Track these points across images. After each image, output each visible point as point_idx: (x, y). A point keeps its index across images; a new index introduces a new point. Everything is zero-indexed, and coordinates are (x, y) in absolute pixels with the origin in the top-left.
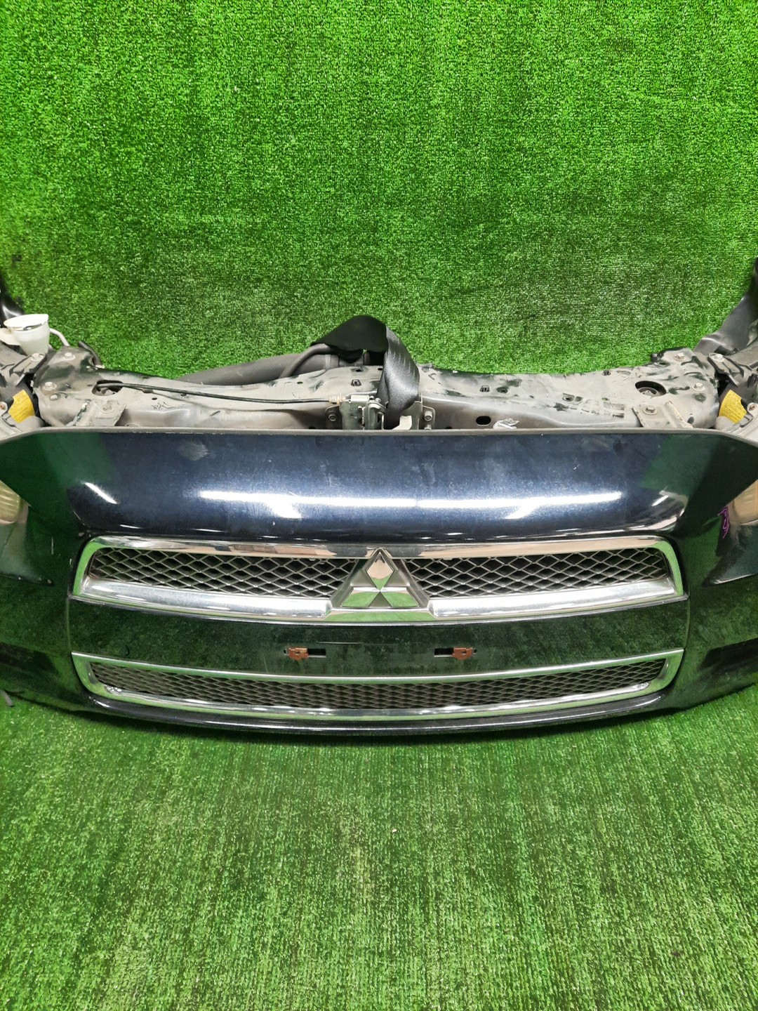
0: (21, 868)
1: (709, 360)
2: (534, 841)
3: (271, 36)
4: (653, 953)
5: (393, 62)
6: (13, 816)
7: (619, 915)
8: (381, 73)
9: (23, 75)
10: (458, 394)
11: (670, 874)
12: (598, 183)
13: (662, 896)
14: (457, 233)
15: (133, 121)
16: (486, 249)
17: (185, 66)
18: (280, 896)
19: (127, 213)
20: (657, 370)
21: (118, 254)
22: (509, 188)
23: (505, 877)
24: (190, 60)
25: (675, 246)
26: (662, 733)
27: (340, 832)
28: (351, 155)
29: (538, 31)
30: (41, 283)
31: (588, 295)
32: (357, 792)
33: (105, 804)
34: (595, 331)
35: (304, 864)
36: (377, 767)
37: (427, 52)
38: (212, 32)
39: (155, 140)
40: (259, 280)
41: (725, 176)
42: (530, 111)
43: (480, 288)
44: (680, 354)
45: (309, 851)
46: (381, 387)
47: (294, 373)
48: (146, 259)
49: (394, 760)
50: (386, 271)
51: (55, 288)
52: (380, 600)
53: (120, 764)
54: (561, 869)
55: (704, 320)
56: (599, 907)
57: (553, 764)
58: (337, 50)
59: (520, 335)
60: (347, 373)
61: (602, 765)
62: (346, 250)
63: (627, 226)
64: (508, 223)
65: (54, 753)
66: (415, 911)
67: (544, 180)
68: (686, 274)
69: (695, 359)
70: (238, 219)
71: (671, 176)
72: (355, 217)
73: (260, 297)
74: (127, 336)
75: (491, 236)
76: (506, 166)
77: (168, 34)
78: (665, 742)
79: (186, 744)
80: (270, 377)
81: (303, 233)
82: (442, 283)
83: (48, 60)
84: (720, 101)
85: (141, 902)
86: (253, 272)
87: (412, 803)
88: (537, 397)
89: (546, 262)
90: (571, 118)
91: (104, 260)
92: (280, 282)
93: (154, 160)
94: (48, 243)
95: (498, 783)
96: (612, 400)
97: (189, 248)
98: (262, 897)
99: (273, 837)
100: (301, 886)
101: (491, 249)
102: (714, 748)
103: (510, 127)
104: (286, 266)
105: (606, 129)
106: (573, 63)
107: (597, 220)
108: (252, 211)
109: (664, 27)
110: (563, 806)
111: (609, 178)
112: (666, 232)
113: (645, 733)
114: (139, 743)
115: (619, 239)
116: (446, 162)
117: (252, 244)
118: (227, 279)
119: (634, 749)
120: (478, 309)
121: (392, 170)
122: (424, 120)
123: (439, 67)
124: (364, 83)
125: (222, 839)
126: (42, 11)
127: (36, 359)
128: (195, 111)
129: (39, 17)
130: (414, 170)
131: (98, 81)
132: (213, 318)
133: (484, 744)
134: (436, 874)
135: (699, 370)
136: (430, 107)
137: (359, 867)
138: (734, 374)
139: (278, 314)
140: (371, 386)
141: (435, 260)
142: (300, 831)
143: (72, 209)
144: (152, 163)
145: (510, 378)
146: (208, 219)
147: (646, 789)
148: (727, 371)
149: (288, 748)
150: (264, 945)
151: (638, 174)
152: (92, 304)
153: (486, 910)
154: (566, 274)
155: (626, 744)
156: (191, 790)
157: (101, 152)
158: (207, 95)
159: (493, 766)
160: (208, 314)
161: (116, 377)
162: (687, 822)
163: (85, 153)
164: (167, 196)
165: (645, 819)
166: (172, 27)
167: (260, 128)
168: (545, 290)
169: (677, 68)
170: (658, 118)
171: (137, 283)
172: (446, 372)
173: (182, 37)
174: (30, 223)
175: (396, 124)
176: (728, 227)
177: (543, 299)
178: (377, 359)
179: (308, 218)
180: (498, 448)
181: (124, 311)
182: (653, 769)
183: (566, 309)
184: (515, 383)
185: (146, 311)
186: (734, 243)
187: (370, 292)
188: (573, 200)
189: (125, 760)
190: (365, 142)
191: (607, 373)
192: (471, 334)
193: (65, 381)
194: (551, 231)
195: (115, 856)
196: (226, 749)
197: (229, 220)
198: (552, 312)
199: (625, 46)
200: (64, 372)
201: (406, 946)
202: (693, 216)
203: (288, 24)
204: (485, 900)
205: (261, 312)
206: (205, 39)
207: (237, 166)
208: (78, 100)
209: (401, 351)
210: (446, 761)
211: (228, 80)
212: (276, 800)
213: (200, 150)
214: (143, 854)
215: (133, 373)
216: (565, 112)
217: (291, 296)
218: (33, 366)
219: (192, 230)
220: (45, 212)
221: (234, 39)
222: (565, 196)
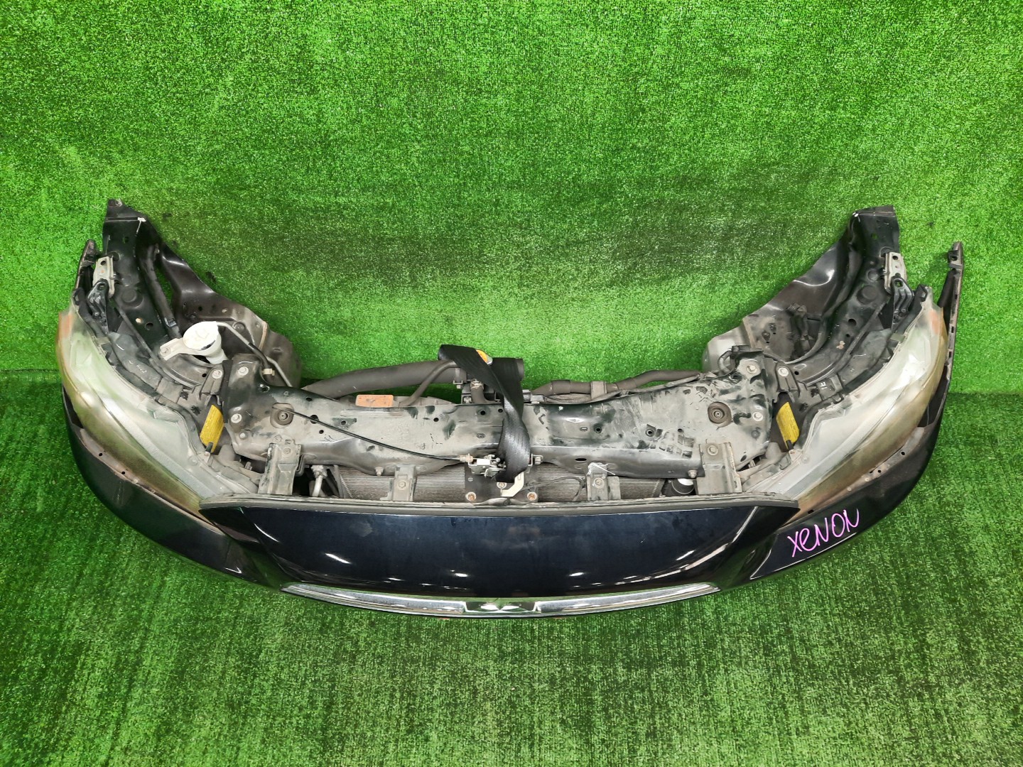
0: (268, 717)
2: (607, 697)
5: (511, 89)
6: (255, 676)
7: (655, 754)
10: (562, 443)
11: (694, 724)
13: (685, 740)
18: (439, 739)
20: (730, 387)
23: (585, 725)
27: (476, 690)
32: (488, 657)
33: (315, 665)
35: (453, 714)
43: (593, 240)
45: (456, 704)
53: (321, 631)
54: (622, 719)
56: (644, 747)
61: (661, 634)
66: (525, 750)
75: (604, 206)
77: (290, 70)
84: (831, 110)
85: (350, 743)
87: (526, 666)
88: (625, 434)
95: (586, 649)
96: (686, 432)
98: (427, 739)
99: (432, 693)
100: (452, 731)
102: (744, 618)
110: (629, 669)
125: (398, 695)
128: (322, 126)
134: (540, 723)
135: (763, 391)
137: (490, 717)
138: (792, 392)
140: (492, 438)
142: (449, 689)
143: (214, 188)
146: (342, 200)
147: (689, 655)
148: (787, 389)
151: (745, 162)
153: (570, 749)
156: (373, 654)
162: (712, 682)
172: (553, 408)
182: (697, 638)
191: (687, 391)
193: (246, 408)
200: (242, 396)
211: (352, 104)
218: (216, 387)
219: (328, 207)
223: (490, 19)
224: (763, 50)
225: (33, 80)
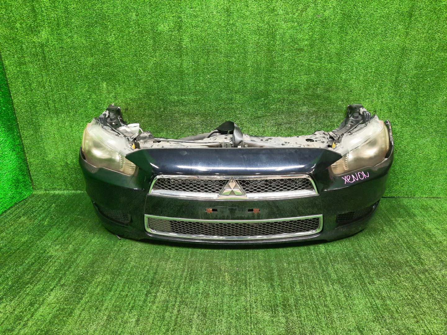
0: (128, 276)
1: (328, 134)
2: (280, 272)
3: (203, 50)
4: (312, 296)
5: (236, 56)
6: (124, 265)
7: (303, 288)
8: (233, 58)
9: (135, 60)
10: (254, 141)
11: (320, 280)
12: (297, 86)
13: (317, 284)
14: (256, 101)
15: (164, 72)
16: (265, 105)
17: (179, 58)
18: (203, 283)
19: (160, 96)
20: (312, 136)
21: (156, 108)
22: (270, 88)
23: (270, 279)
24: (181, 56)
25: (322, 103)
26: (322, 248)
27: (221, 269)
28: (224, 79)
29: (276, 47)
30: (133, 117)
31: (297, 118)
32: (226, 260)
33: (151, 262)
34: (300, 129)
35: (210, 276)
36: (232, 255)
37: (246, 52)
38: (187, 49)
39: (170, 77)
40: (197, 115)
41: (334, 83)
42: (275, 67)
43: (263, 116)
44: (320, 132)
45: (212, 273)
46: (233, 139)
47: (209, 137)
48: (164, 109)
49: (237, 253)
50: (235, 111)
51: (137, 118)
52: (232, 193)
53: (154, 253)
54: (287, 278)
55: (334, 126)
56: (298, 286)
57: (286, 254)
58: (221, 53)
59: (276, 130)
60: (224, 136)
61: (302, 255)
62: (223, 106)
63: (306, 98)
64: (271, 97)
65: (134, 250)
66: (243, 287)
67: (281, 86)
68: (326, 112)
69: (324, 133)
70: (192, 98)
71: (318, 84)
72: (226, 96)
73: (197, 120)
74: (157, 132)
75: (266, 101)
76: (269, 82)
77: (175, 50)
78: (323, 250)
79: (174, 249)
80: (202, 138)
81: (211, 101)
82: (252, 115)
83: (142, 57)
84: (330, 63)
85: (163, 283)
86: (195, 112)
87: (243, 263)
88: (276, 142)
89: (283, 108)
90: (287, 69)
91: (152, 110)
92: (203, 115)
93: (169, 82)
94: (136, 105)
95: (269, 259)
96: (298, 143)
97: (177, 106)
98: (199, 283)
99: (201, 270)
100: (210, 281)
101: (266, 105)
102: (338, 251)
103: (270, 72)
104: (205, 111)
105: (298, 71)
106: (287, 55)
107: (298, 96)
108: (196, 95)
109: (311, 45)
110: (289, 264)
111: (300, 85)
112: (319, 99)
113: (317, 247)
114: (160, 248)
115: (305, 102)
116: (252, 81)
117: (195, 104)
118: (188, 115)
119: (312, 251)
120: (263, 122)
121: (237, 84)
122: (245, 70)
123: (249, 57)
124: (229, 61)
125: (186, 270)
126: (142, 45)
127: (137, 135)
128: (181, 69)
129: (141, 46)
130: (242, 83)
131: (155, 62)
132: (183, 126)
133: (266, 250)
134: (249, 279)
135: (325, 136)
136: (247, 67)
137: (227, 277)
138: (335, 137)
139: (203, 124)
140: (230, 139)
141: (249, 108)
142: (209, 269)
143: (144, 95)
144: (169, 83)
145: (269, 138)
146: (183, 98)
147: (315, 260)
148: (333, 136)
149: (205, 250)
150: (199, 293)
151: (308, 83)
152: (147, 122)
153: (264, 287)
154: (290, 112)
155: (310, 250)
156: (176, 259)
157: (154, 80)
158: (185, 65)
159: (268, 255)
160: (182, 125)
161: (159, 139)
162: (327, 268)
163: (150, 80)
164: (172, 92)
165: (314, 268)
166: (176, 48)
167: (199, 73)
168: (283, 117)
169: (317, 55)
170: (313, 68)
171: (161, 116)
172: (251, 136)
173: (179, 51)
174: (132, 100)
175: (238, 71)
176: (338, 98)
177: (283, 119)
178: (232, 133)
179: (212, 97)
180: (264, 152)
181: (156, 124)
182: (318, 256)
183: (290, 123)
184: (270, 139)
185: (163, 124)
186: (340, 102)
187: (230, 118)
188: (290, 91)
189: (156, 253)
190: (229, 76)
191: (298, 137)
192: (261, 130)
193: (145, 140)
194: (284, 100)
195: (155, 273)
196: (186, 250)
197: (189, 98)
198: (286, 123)
199: (301, 50)
200: (144, 138)
201: (240, 294)
202: (326, 95)
203: (208, 47)
204: (264, 284)
205: (197, 124)
206: (185, 51)
207: (192, 83)
208: (149, 67)
209: (238, 129)
210: (254, 253)
211: (191, 61)
212: (202, 262)
213: (182, 79)
214: (163, 273)
215: (163, 138)
216: (286, 67)
217: (207, 119)
218: (136, 136)
219: (178, 101)
220: (136, 96)
221: (193, 50)
222: (287, 90)
223: (231, 33)
224: (306, 43)
225: (102, 58)
